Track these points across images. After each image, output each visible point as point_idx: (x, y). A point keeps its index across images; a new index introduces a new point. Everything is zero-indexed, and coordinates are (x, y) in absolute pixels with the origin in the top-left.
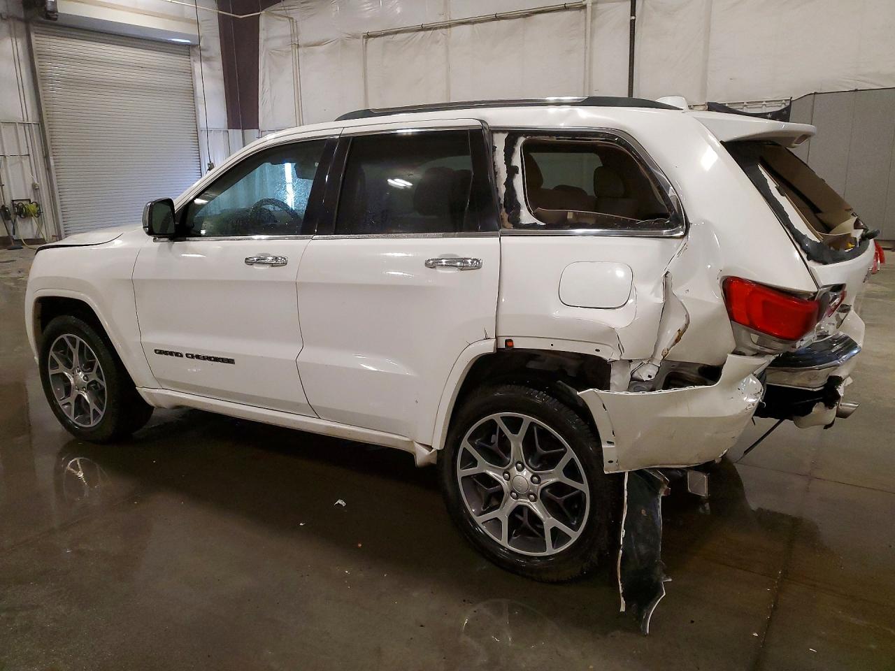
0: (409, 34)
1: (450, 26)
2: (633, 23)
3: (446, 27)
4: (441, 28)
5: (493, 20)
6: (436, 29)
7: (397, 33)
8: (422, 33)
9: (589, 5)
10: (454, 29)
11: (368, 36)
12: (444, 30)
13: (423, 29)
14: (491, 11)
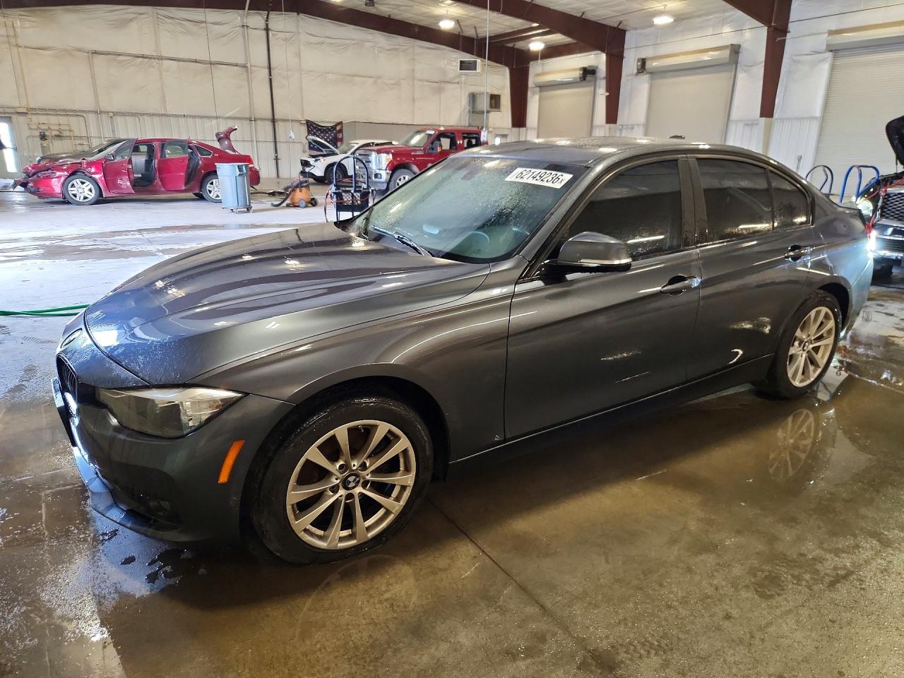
0: (129, 58)
1: (162, 59)
2: (271, 80)
3: (158, 59)
4: (155, 58)
5: (192, 62)
6: (151, 58)
7: (119, 55)
8: (141, 59)
9: (249, 67)
10: (164, 61)
11: (96, 53)
12: (157, 61)
13: (143, 57)
14: (194, 58)
